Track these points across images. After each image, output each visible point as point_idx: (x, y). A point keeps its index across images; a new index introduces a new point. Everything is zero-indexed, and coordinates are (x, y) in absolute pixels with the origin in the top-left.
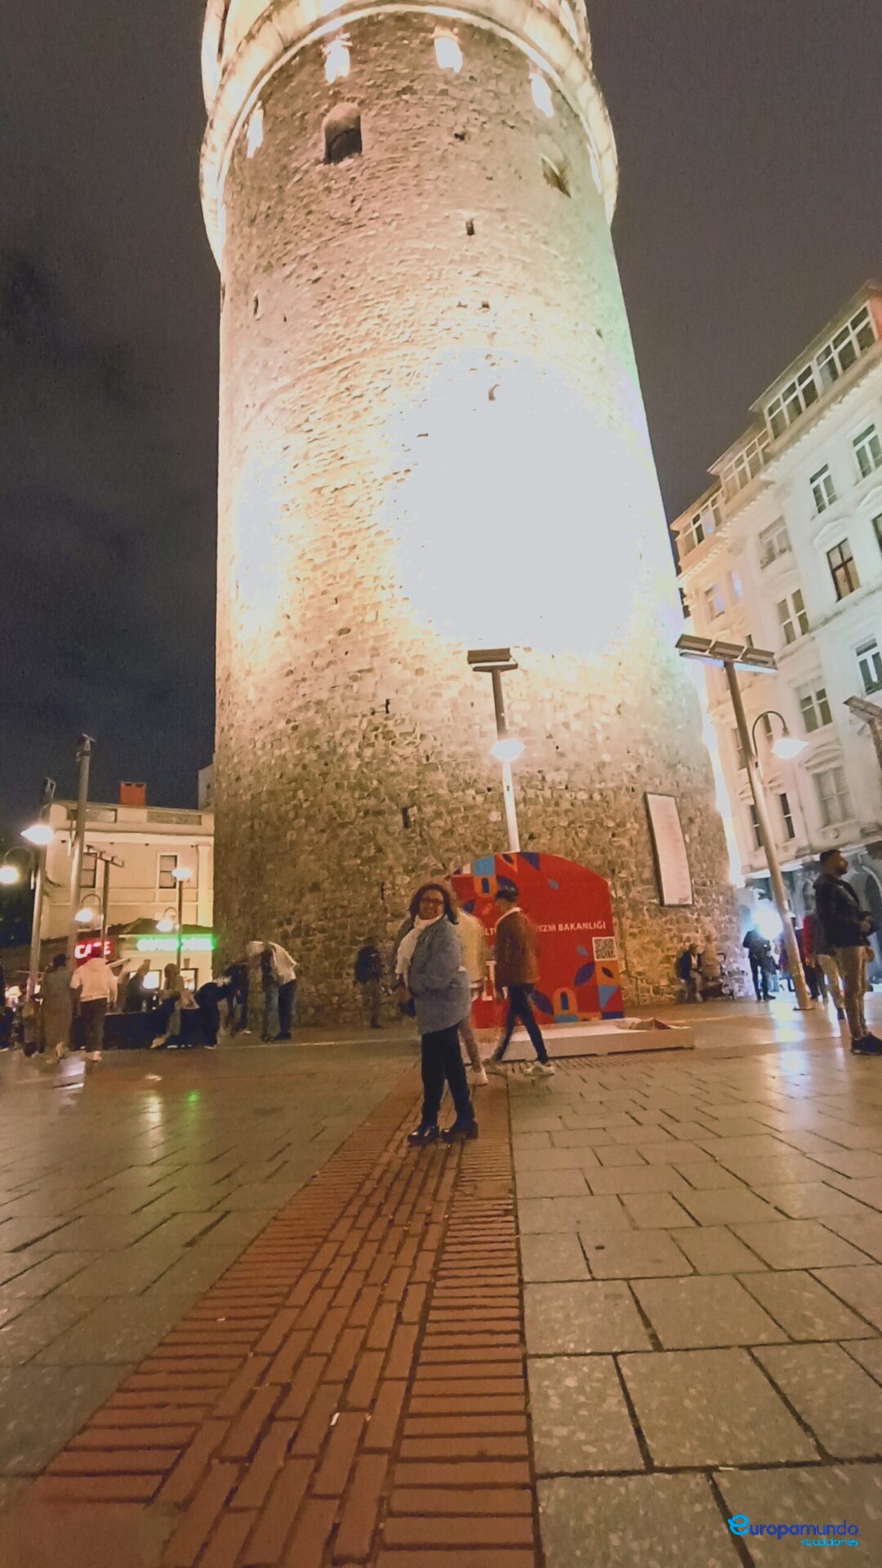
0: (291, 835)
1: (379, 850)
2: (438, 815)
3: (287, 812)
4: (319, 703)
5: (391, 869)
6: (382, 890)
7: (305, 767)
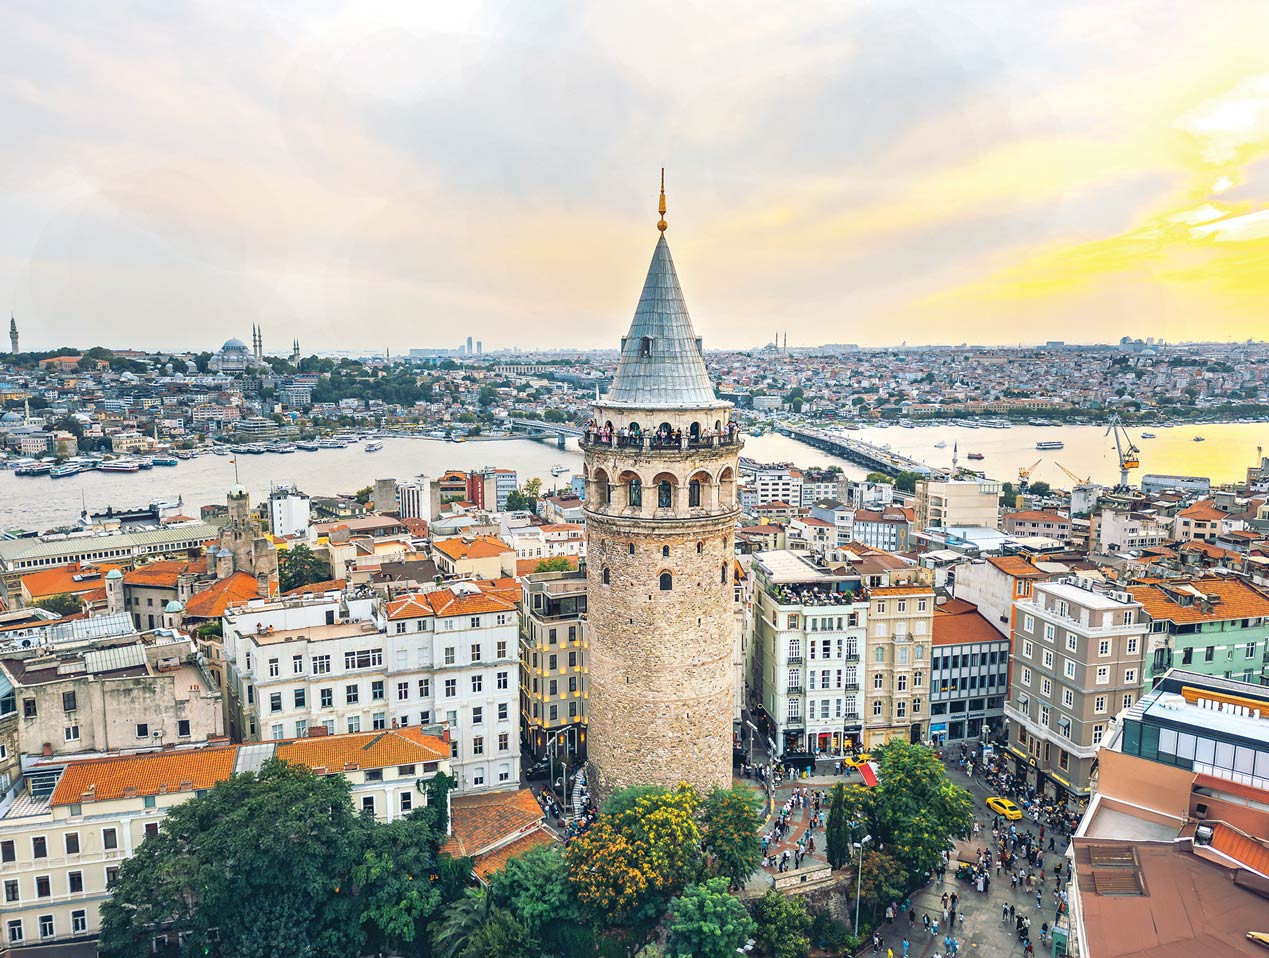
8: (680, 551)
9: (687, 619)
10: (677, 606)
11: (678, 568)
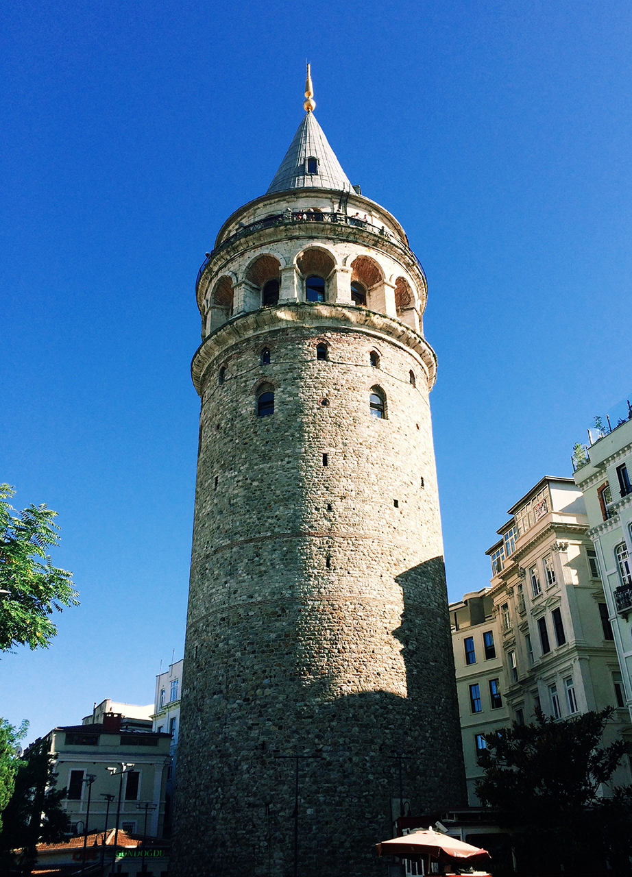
0: (214, 813)
1: (254, 826)
2: (282, 809)
3: (213, 799)
4: (232, 739)
5: (259, 837)
6: (254, 849)
7: (223, 774)
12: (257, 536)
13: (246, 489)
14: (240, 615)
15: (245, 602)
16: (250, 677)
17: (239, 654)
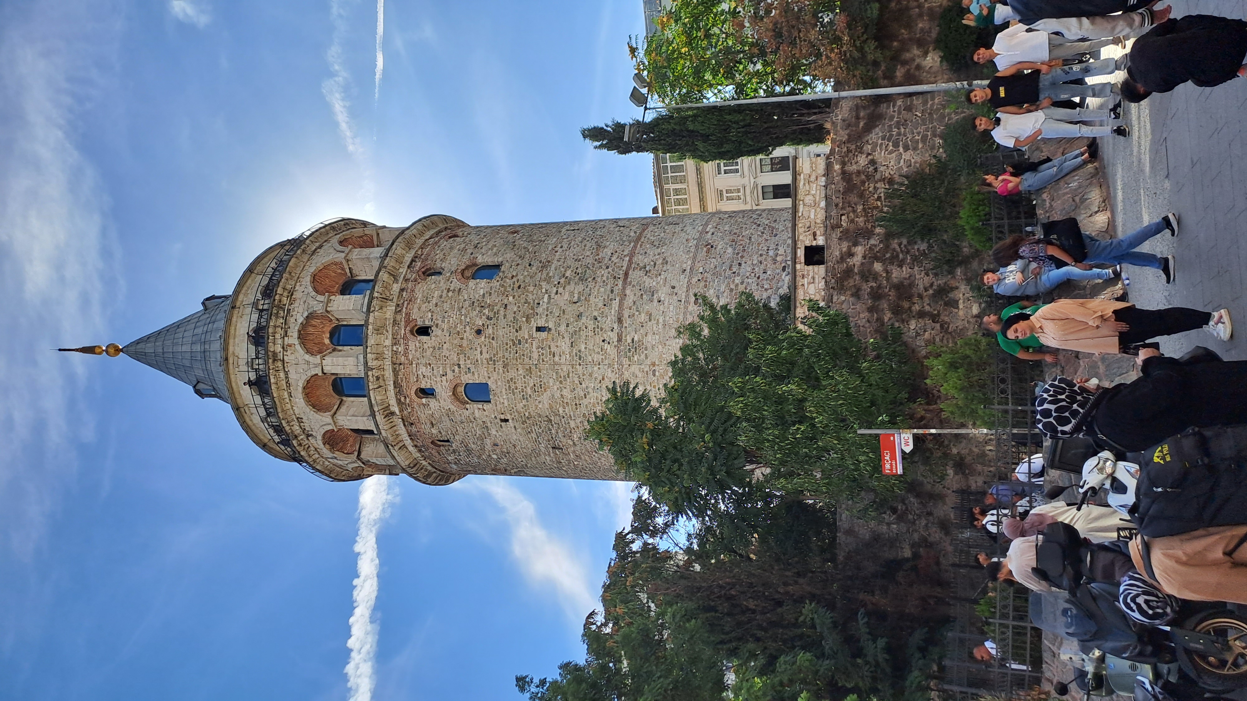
8: (423, 370)
9: (535, 355)
10: (512, 374)
11: (449, 372)
12: (624, 268)
13: (569, 283)
14: (699, 280)
15: (687, 277)
16: (762, 267)
17: (738, 280)
